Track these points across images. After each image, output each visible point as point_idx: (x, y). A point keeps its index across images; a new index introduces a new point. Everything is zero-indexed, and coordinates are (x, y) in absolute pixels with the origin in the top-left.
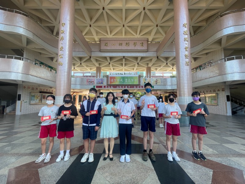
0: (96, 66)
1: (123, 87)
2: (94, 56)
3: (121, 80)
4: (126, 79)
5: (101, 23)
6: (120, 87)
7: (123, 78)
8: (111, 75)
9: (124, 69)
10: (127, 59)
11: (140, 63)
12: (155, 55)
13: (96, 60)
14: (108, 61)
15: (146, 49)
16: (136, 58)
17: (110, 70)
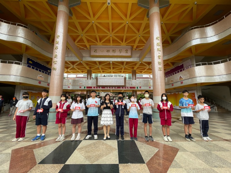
0: (87, 69)
1: (111, 88)
2: (85, 61)
6: (108, 88)
8: (100, 77)
9: (112, 72)
10: (114, 63)
11: (126, 67)
12: (138, 60)
13: (87, 64)
14: (97, 65)
15: (130, 55)
16: (122, 63)
17: (100, 72)
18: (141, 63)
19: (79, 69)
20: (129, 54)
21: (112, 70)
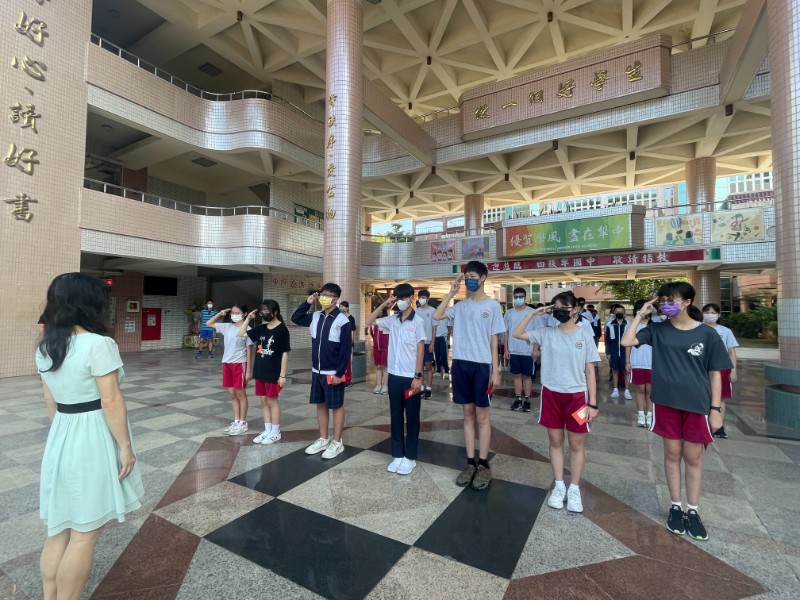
0: (461, 193)
1: (564, 263)
2: (445, 165)
3: (553, 237)
4: (574, 231)
5: (463, 40)
6: (552, 263)
7: (561, 228)
8: (510, 221)
9: (575, 188)
11: (642, 151)
13: (460, 175)
14: (497, 169)
15: (659, 84)
19: (434, 199)
20: (650, 81)
21: (572, 182)
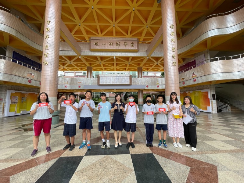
2: (84, 56)
9: (115, 69)
10: (118, 59)
11: (131, 63)
12: (146, 55)
13: (87, 60)
14: (98, 61)
15: (137, 49)
16: (127, 58)
17: (102, 69)
18: (149, 59)
19: (77, 66)
20: (135, 48)
21: (115, 67)
